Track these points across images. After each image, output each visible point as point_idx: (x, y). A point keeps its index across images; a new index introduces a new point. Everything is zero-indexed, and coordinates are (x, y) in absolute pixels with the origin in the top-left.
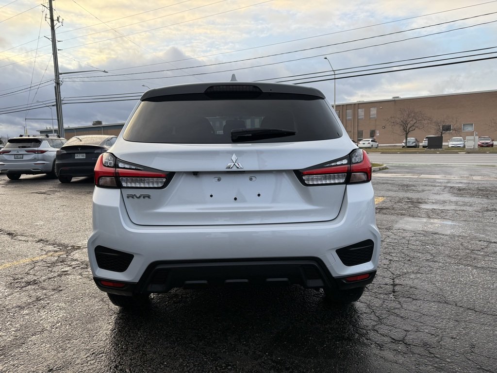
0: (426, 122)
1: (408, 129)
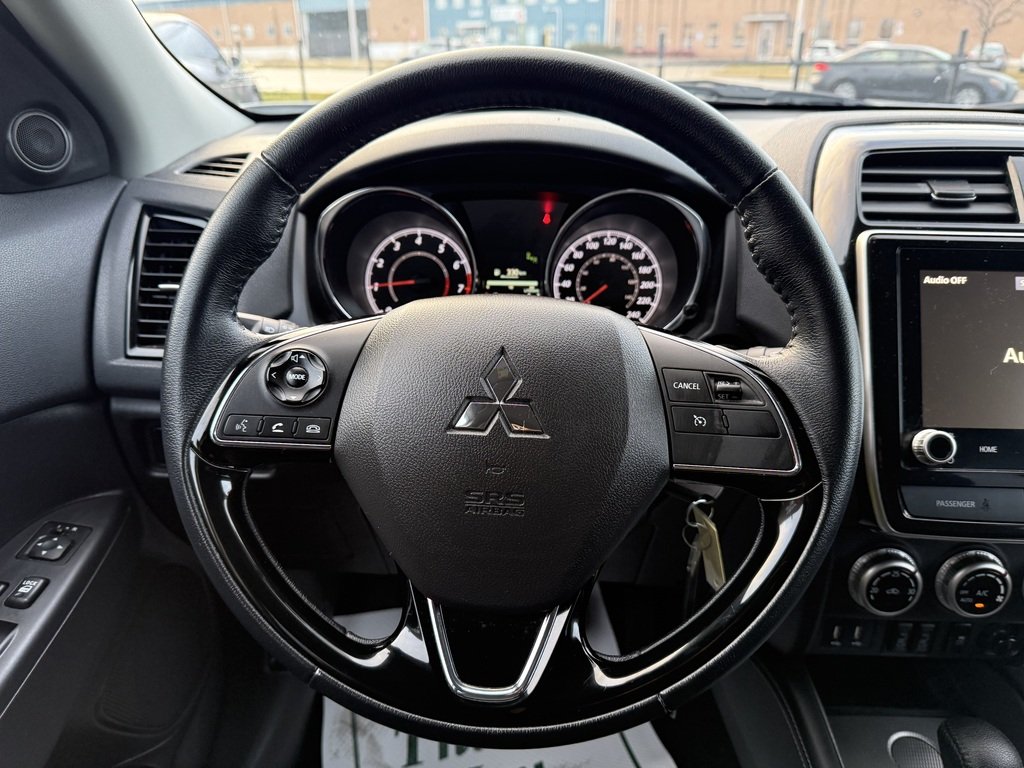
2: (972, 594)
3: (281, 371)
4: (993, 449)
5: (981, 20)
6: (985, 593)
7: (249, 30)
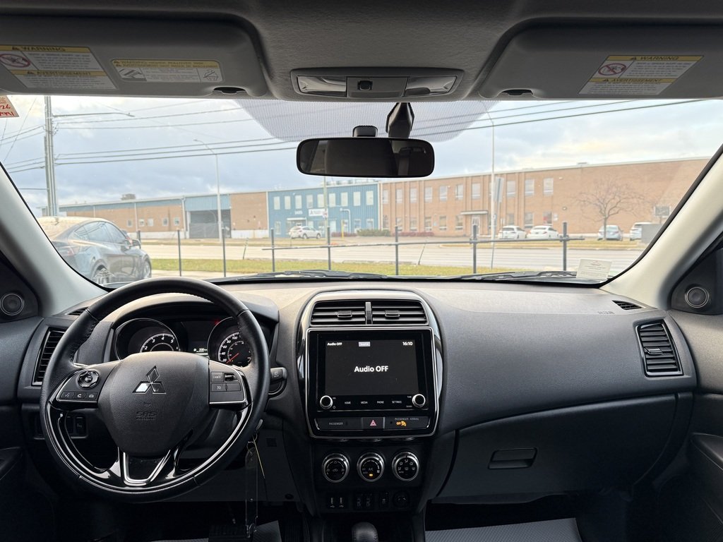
0: (635, 201)
1: (607, 212)
2: (367, 470)
3: (83, 378)
4: (349, 403)
5: (601, 212)
6: (372, 469)
7: (151, 221)
